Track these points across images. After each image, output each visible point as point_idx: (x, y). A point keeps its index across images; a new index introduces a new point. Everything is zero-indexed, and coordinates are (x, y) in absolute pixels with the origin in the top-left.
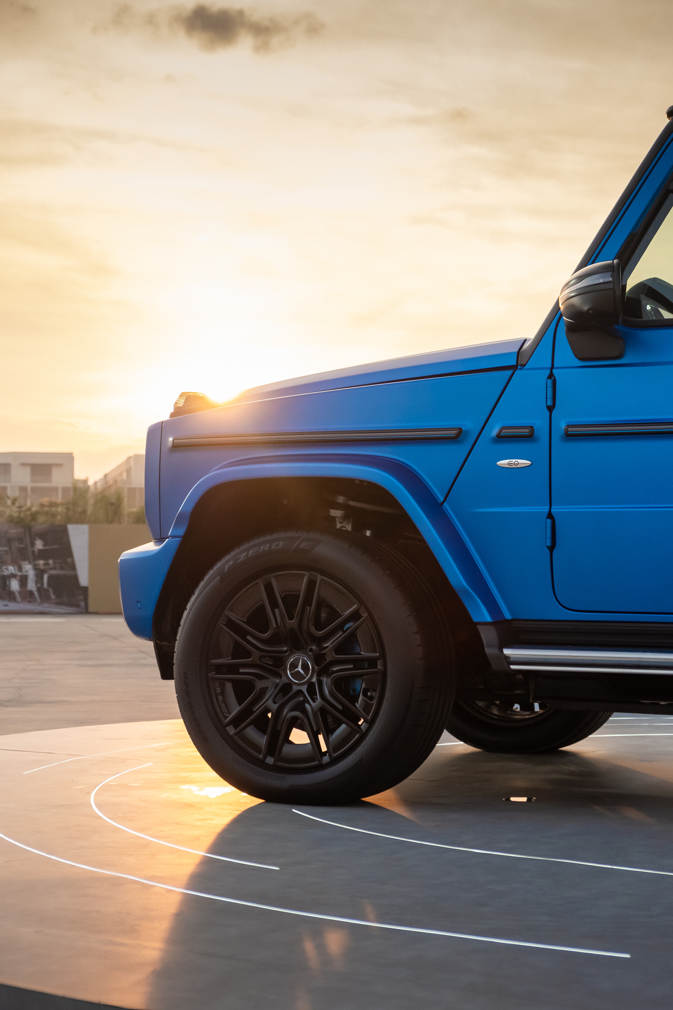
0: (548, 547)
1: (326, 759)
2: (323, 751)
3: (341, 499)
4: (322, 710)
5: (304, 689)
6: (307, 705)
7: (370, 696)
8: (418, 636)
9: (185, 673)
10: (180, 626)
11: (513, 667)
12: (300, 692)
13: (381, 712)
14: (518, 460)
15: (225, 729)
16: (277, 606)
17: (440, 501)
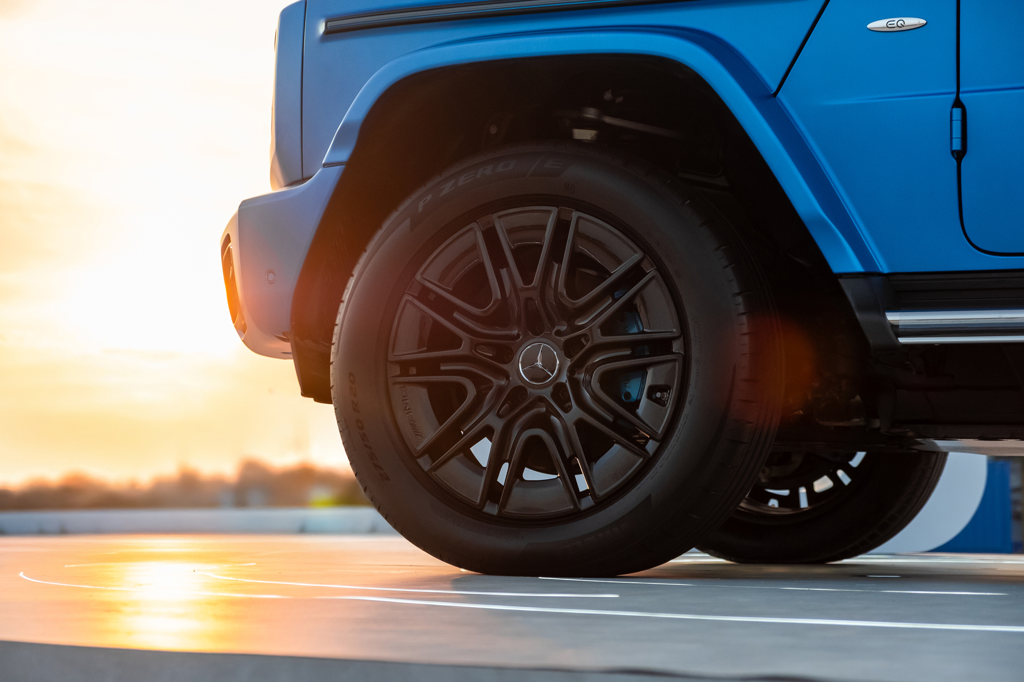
0: (953, 152)
1: (587, 503)
2: (581, 490)
3: (591, 113)
4: (580, 424)
5: (547, 393)
6: (554, 419)
7: (660, 398)
8: (740, 299)
9: (351, 374)
10: (343, 302)
11: (902, 340)
12: (541, 399)
13: (681, 422)
14: (905, 19)
15: (417, 462)
16: (506, 264)
17: (772, 91)
